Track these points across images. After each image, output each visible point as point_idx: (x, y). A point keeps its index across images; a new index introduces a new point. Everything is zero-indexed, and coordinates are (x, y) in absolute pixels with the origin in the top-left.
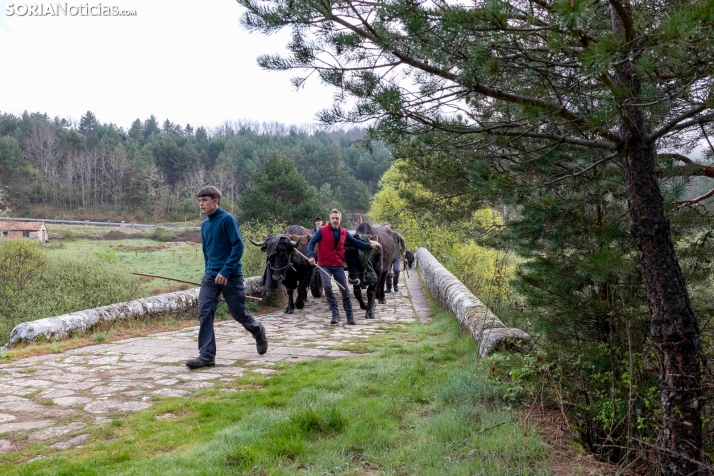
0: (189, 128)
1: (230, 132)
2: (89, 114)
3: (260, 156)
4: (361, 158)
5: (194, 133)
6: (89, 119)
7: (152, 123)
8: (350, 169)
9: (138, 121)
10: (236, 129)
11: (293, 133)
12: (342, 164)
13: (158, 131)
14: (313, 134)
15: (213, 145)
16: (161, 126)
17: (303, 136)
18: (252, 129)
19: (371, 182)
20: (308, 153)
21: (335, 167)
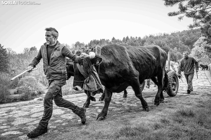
0: (136, 38)
1: (147, 37)
2: (113, 37)
3: (156, 42)
4: (186, 39)
5: (138, 38)
6: (113, 39)
7: (127, 38)
8: (183, 43)
9: (124, 38)
10: (148, 36)
11: (164, 35)
12: (180, 41)
13: (129, 39)
14: (171, 34)
15: (143, 41)
16: (130, 38)
17: (167, 35)
18: (153, 35)
19: (190, 46)
20: (169, 39)
21: (178, 42)
